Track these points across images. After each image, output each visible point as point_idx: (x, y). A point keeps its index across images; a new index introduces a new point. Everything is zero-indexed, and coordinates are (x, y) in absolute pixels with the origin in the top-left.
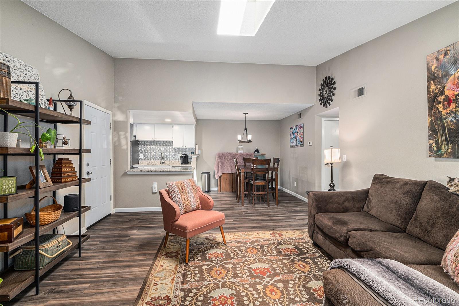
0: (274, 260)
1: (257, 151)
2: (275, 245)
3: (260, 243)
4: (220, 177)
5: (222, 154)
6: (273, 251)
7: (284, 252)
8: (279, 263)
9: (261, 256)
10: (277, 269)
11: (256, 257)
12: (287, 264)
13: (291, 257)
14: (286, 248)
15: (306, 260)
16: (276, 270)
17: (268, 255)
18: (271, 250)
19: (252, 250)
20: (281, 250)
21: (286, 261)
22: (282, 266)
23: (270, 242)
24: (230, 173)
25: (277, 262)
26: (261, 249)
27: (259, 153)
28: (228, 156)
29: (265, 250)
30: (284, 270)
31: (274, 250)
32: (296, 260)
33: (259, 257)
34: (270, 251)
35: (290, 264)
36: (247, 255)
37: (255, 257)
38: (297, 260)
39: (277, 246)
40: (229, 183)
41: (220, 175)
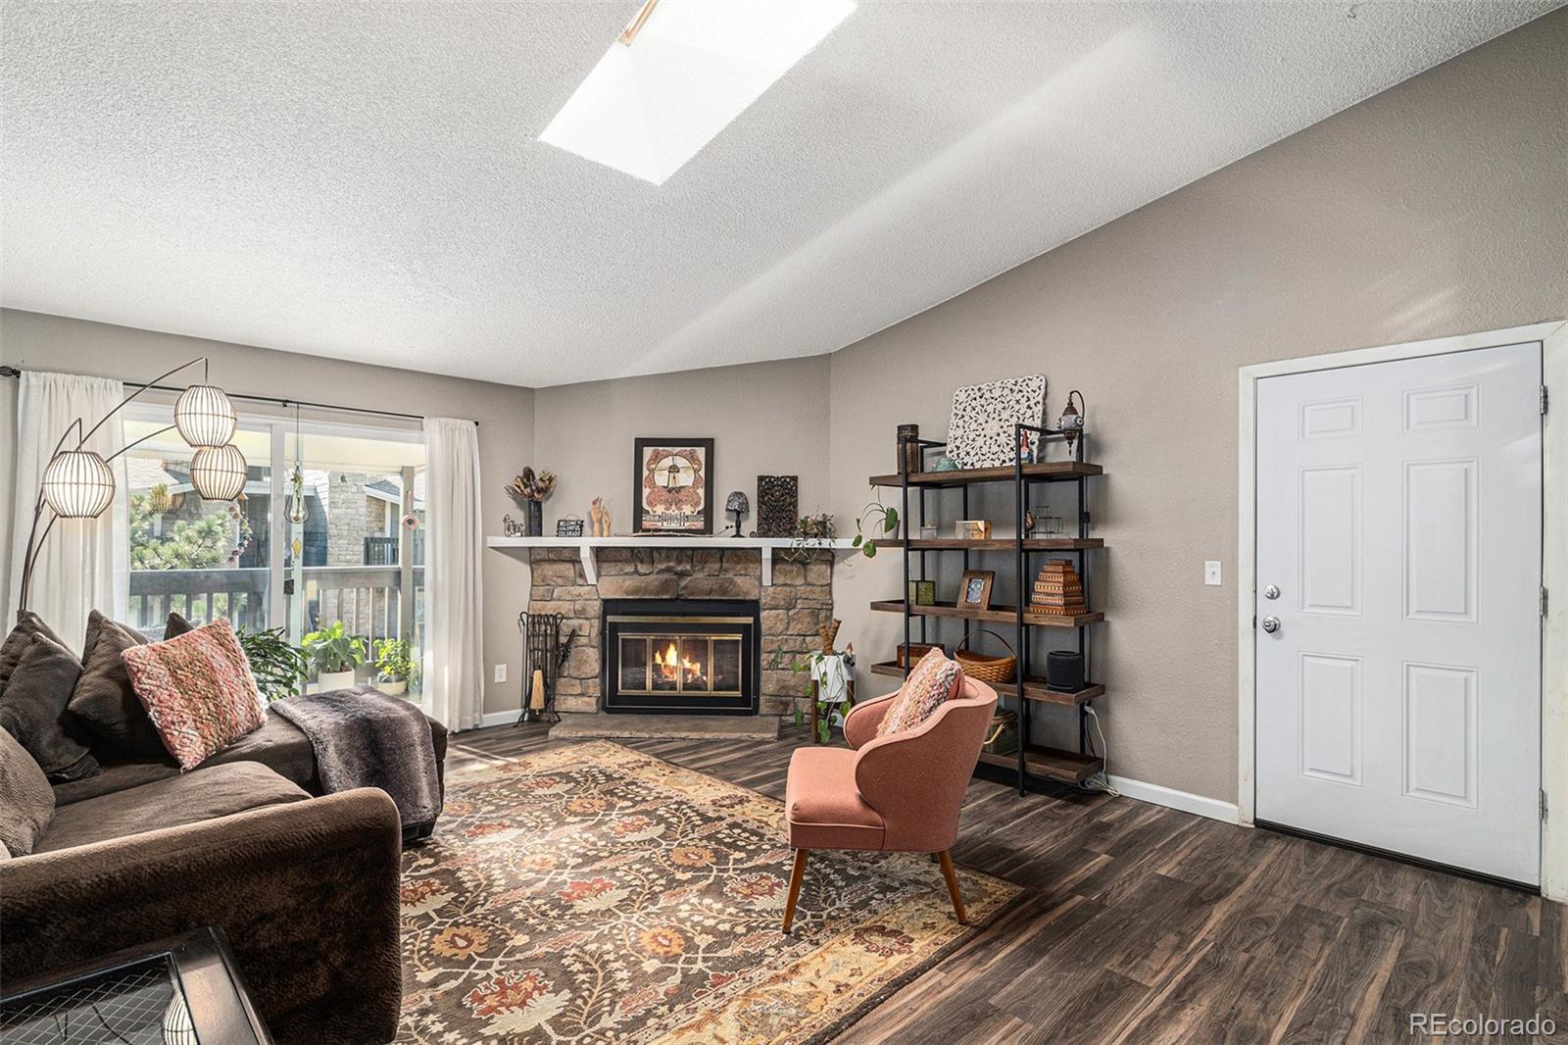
0: (564, 931)
2: (586, 1003)
3: (661, 991)
6: (578, 966)
7: (533, 978)
8: (543, 928)
9: (615, 931)
10: (543, 908)
11: (630, 921)
12: (514, 931)
13: (501, 963)
14: (529, 1001)
15: (440, 974)
16: (545, 904)
17: (592, 942)
18: (593, 971)
19: (666, 943)
20: (546, 986)
21: (520, 944)
22: (531, 921)
23: (618, 1016)
25: (549, 928)
26: (632, 959)
29: (616, 960)
30: (521, 910)
31: (576, 974)
32: (478, 959)
33: (621, 927)
34: (593, 963)
35: (503, 937)
36: (664, 918)
37: (633, 921)
38: (475, 960)
39: (571, 1000)
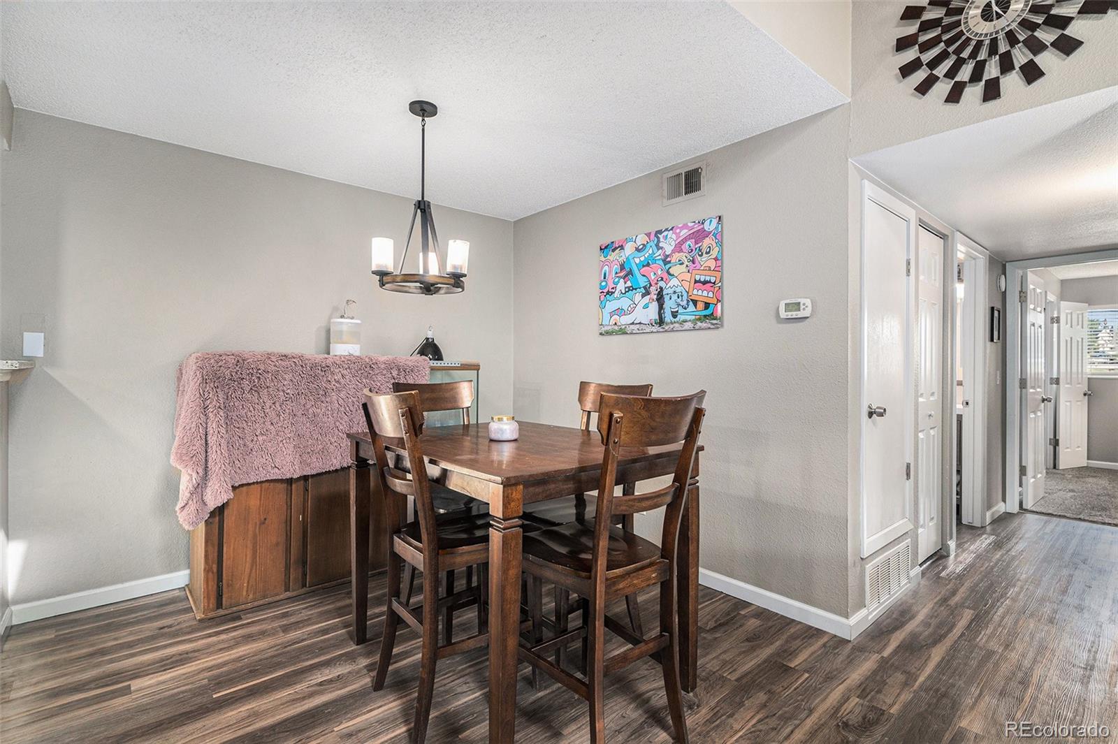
1: (430, 349)
4: (212, 514)
5: (232, 360)
24: (290, 481)
27: (440, 358)
28: (276, 375)
40: (282, 539)
41: (213, 502)
